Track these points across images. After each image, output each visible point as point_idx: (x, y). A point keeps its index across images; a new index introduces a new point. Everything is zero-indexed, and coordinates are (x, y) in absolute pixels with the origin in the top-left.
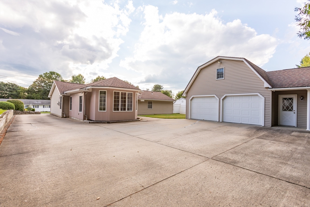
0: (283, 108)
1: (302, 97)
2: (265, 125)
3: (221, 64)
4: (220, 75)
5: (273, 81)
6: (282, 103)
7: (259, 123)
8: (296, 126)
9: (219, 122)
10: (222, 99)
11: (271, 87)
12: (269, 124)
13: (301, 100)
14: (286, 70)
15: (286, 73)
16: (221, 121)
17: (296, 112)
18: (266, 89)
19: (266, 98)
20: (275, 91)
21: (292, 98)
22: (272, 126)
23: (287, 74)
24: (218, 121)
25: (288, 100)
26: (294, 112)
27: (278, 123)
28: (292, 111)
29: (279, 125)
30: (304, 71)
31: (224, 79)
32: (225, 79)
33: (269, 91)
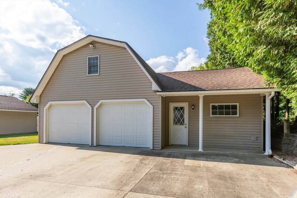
0: (174, 120)
1: (193, 105)
2: (153, 147)
3: (94, 50)
4: (93, 67)
5: (163, 83)
6: (173, 114)
7: (146, 145)
8: (187, 145)
9: (92, 145)
10: (97, 109)
11: (160, 90)
12: (159, 146)
13: (192, 110)
14: (176, 73)
15: (176, 75)
16: (95, 145)
17: (187, 126)
18: (154, 94)
19: (155, 107)
20: (166, 97)
21: (183, 107)
22: (163, 148)
23: (177, 77)
24: (90, 145)
25: (179, 110)
26: (186, 126)
27: (168, 142)
28: (183, 124)
29: (170, 144)
30: (193, 74)
31: (98, 74)
32: (101, 75)
33: (158, 96)
